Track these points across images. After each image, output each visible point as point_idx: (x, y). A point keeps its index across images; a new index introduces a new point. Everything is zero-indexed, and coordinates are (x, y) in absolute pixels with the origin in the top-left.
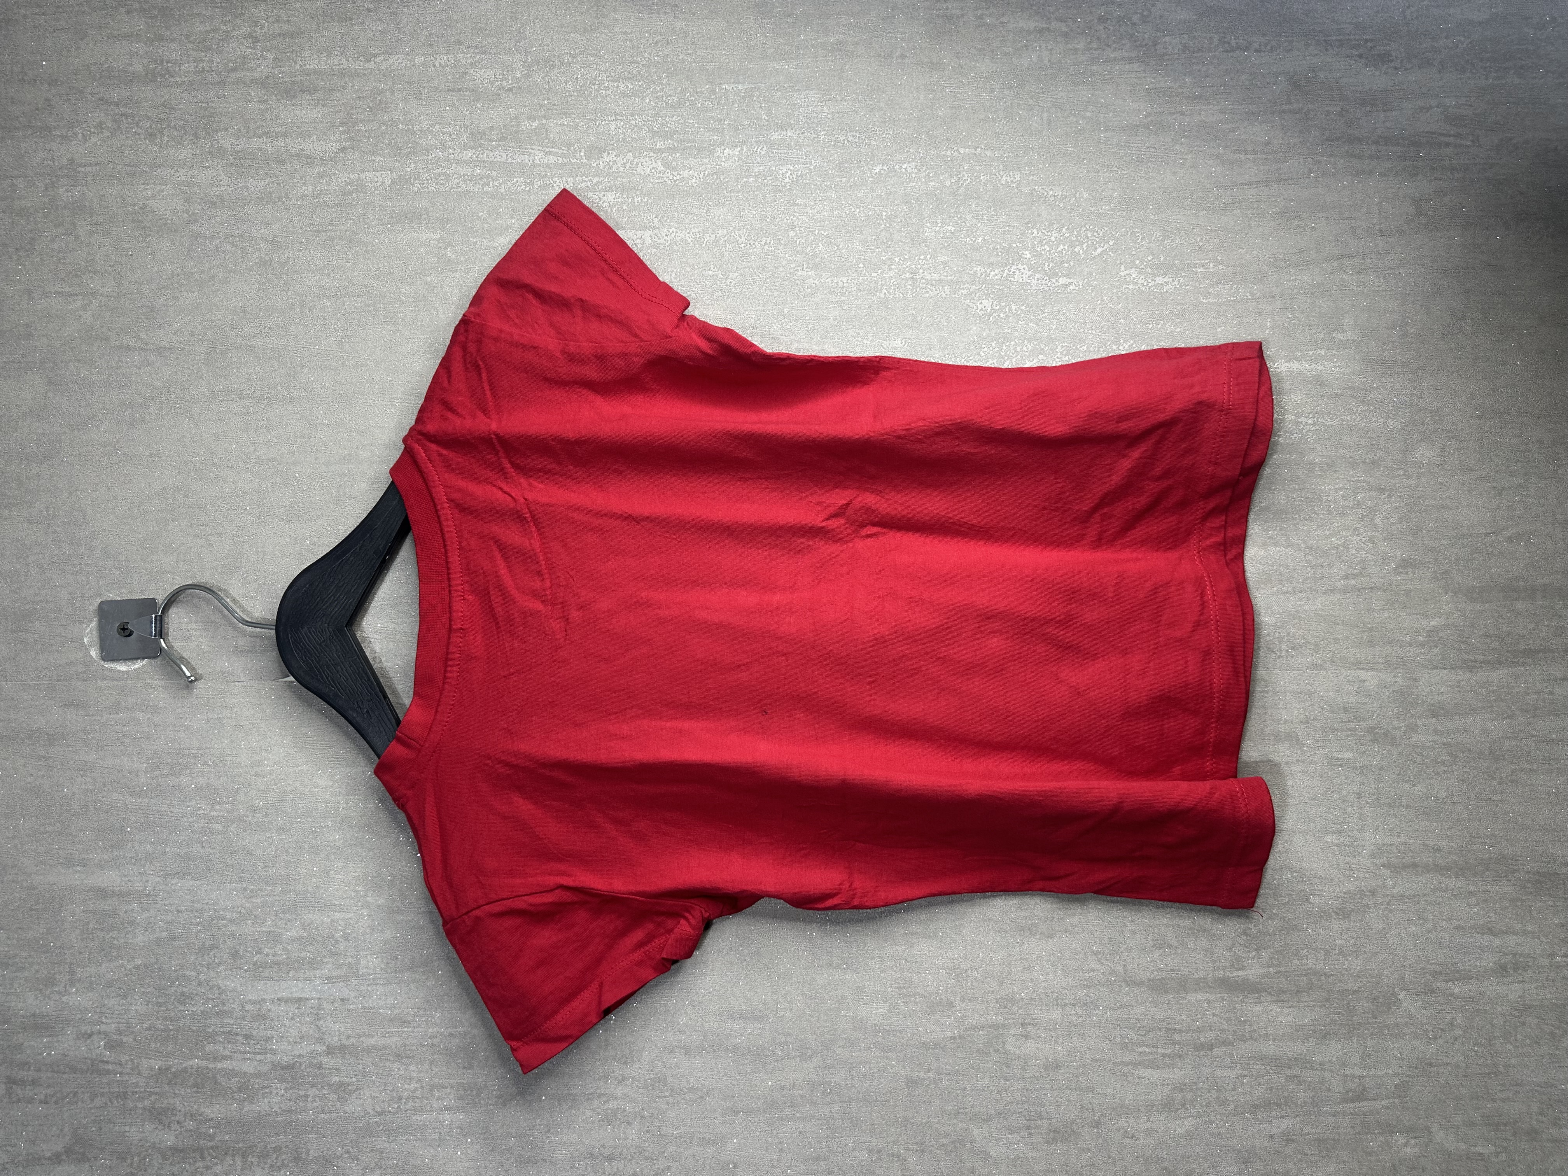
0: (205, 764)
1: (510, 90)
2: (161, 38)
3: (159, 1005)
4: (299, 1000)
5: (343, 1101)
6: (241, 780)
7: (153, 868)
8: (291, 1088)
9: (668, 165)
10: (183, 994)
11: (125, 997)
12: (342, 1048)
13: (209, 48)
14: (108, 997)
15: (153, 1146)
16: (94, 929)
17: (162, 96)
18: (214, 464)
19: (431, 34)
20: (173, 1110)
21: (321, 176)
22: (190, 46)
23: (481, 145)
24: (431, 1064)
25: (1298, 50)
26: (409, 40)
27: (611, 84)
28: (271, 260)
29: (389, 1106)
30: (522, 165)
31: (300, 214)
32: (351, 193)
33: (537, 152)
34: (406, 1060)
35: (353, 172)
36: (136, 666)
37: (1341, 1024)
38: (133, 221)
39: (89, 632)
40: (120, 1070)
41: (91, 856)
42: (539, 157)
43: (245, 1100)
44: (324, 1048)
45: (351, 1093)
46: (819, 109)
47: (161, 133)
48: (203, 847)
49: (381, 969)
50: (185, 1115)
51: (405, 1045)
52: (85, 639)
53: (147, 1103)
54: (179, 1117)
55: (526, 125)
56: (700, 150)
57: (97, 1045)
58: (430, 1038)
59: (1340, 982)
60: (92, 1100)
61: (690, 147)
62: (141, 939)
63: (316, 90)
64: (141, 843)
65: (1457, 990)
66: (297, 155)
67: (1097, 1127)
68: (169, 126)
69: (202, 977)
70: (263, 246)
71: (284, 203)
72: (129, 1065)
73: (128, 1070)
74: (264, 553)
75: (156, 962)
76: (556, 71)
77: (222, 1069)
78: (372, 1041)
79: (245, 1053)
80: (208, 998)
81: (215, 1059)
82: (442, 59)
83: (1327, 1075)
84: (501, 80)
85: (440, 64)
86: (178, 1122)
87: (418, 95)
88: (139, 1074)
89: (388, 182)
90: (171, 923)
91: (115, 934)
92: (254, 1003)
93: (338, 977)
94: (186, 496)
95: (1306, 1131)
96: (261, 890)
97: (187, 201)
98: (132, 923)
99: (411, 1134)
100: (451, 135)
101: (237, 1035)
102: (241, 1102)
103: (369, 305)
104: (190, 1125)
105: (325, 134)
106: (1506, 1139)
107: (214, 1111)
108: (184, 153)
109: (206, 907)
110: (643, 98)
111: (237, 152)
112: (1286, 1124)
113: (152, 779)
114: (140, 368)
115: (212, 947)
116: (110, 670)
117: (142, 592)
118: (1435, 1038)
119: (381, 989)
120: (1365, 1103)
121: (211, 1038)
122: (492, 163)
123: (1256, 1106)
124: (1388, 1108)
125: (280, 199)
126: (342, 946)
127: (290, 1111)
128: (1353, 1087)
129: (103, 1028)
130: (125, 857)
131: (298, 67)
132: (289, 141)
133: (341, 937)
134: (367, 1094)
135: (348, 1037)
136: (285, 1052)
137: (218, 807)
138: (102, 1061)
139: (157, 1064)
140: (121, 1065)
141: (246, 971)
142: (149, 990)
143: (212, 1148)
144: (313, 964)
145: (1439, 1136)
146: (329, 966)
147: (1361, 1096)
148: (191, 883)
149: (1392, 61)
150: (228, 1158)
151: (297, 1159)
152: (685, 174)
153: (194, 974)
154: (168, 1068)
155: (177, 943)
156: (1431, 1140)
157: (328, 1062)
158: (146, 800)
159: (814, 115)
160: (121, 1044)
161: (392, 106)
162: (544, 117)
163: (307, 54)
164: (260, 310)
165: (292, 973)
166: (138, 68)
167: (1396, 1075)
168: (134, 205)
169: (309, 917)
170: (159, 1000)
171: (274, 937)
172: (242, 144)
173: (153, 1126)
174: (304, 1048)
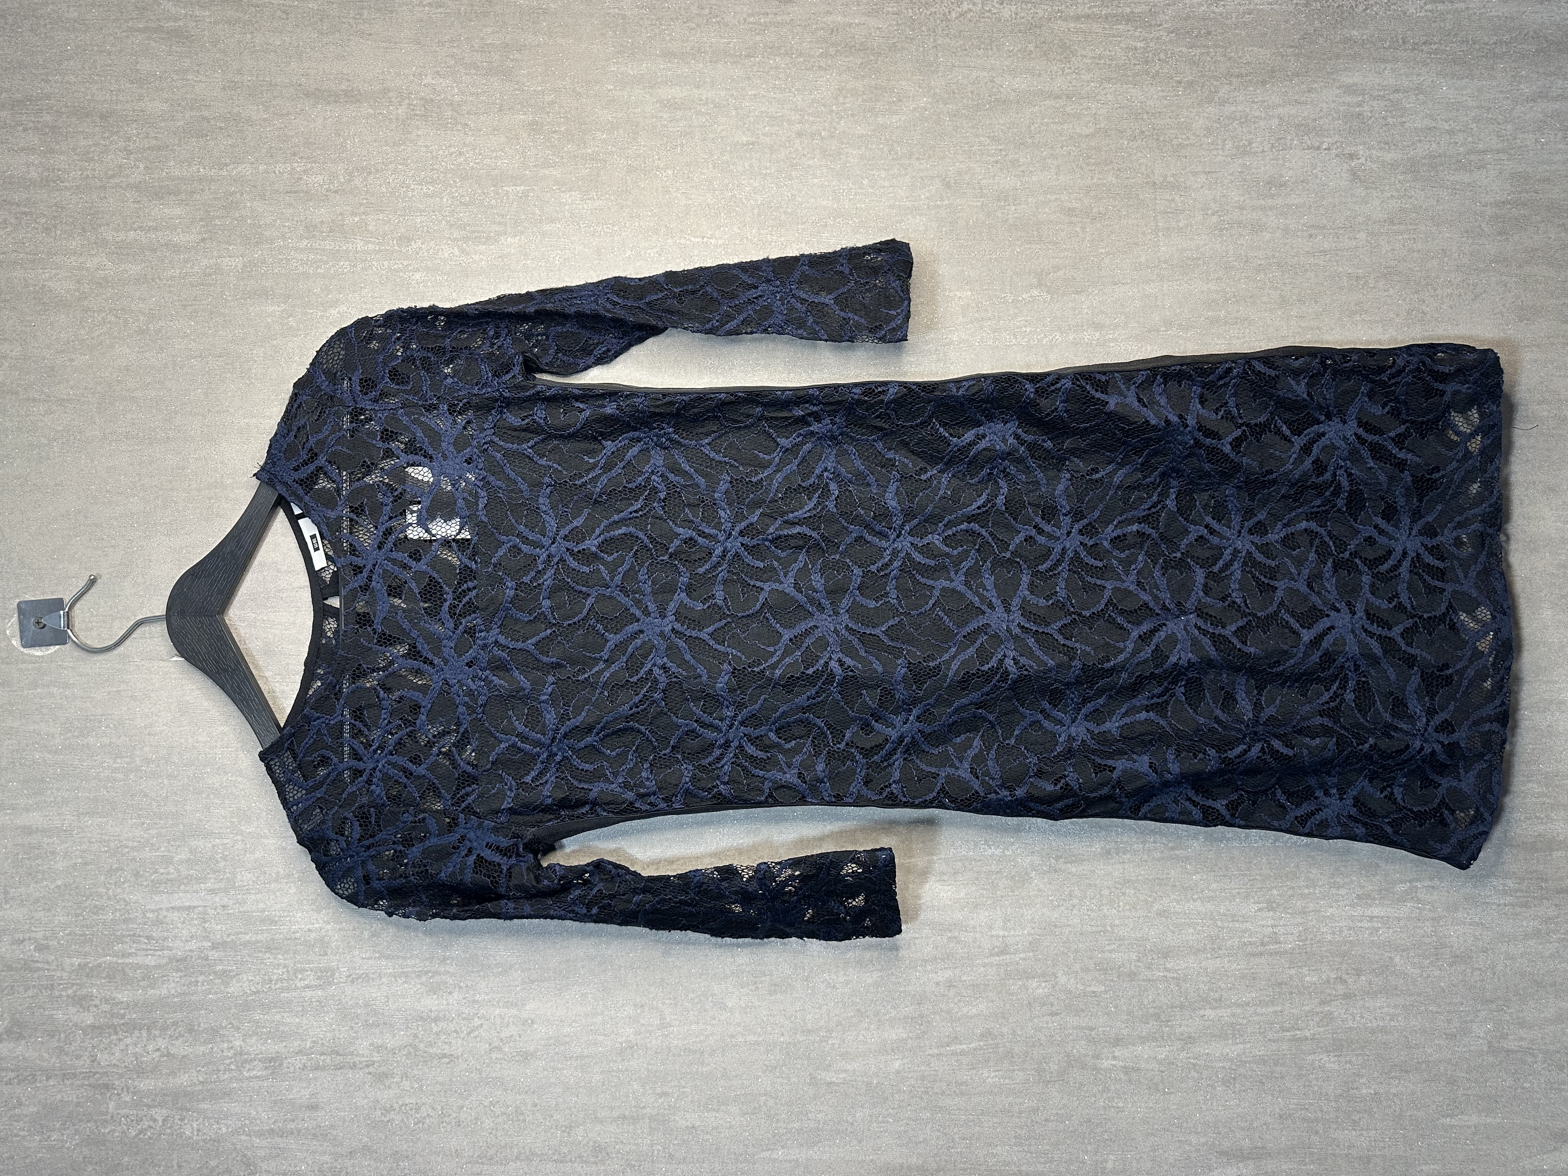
0: (108, 726)
1: (336, 192)
2: (52, 151)
3: (77, 915)
4: (189, 908)
5: (227, 985)
6: (137, 738)
7: (68, 809)
8: (185, 976)
9: (463, 251)
10: (96, 907)
11: (49, 910)
12: (224, 944)
13: (92, 159)
14: (36, 911)
15: (76, 1025)
16: (23, 858)
17: (55, 198)
18: (108, 491)
19: (271, 148)
20: (89, 997)
21: (186, 261)
22: (76, 157)
23: (314, 236)
24: (294, 953)
25: (950, 158)
26: (254, 152)
27: (416, 187)
28: (148, 328)
29: (262, 986)
30: (347, 251)
31: (170, 292)
32: (210, 275)
33: (359, 241)
34: (273, 951)
35: (212, 258)
36: (50, 652)
37: (988, 897)
38: (35, 298)
39: (12, 625)
40: (47, 967)
41: (18, 802)
42: (360, 245)
43: (148, 986)
44: (210, 944)
45: (232, 977)
46: (580, 206)
47: (55, 227)
48: (108, 792)
49: (253, 882)
50: (101, 1000)
51: (273, 939)
52: (8, 632)
53: (70, 992)
54: (98, 1002)
55: (349, 220)
56: (488, 238)
57: (28, 948)
58: (293, 933)
59: (987, 865)
60: (26, 991)
61: (480, 237)
62: (60, 866)
63: (180, 193)
64: (58, 790)
65: (1074, 870)
66: (167, 245)
67: (806, 980)
68: (61, 222)
69: (110, 892)
70: (142, 318)
71: (156, 283)
72: (55, 963)
73: (54, 967)
74: (150, 561)
75: (74, 882)
76: (372, 176)
77: (129, 964)
78: (247, 937)
79: (147, 950)
80: (116, 910)
81: (123, 956)
82: (279, 167)
83: (978, 935)
84: (329, 184)
85: (280, 172)
86: (96, 1006)
87: (263, 197)
88: (63, 970)
89: (240, 266)
90: (83, 851)
91: (39, 861)
92: (153, 911)
93: (219, 889)
94: (86, 517)
95: (963, 978)
96: (156, 824)
97: (78, 282)
98: (53, 853)
99: (280, 1008)
100: (289, 228)
101: (140, 936)
102: (144, 989)
103: (227, 364)
104: (106, 1007)
105: (188, 227)
106: (1113, 980)
107: (123, 996)
108: (73, 244)
109: (112, 838)
110: (442, 198)
111: (117, 243)
112: (948, 974)
113: (66, 740)
114: (44, 416)
115: (117, 870)
116: (29, 655)
117: (52, 593)
118: (1059, 906)
119: (253, 897)
120: (1008, 957)
121: (120, 940)
122: (324, 250)
123: (926, 961)
124: (1024, 959)
125: (153, 280)
126: (222, 864)
127: (184, 994)
128: (998, 944)
129: (33, 935)
130: (45, 802)
131: (164, 174)
132: (160, 233)
133: (221, 858)
134: (245, 979)
135: (229, 935)
136: (179, 948)
137: (119, 760)
138: (32, 961)
139: (76, 961)
140: (48, 963)
141: (146, 887)
142: (69, 904)
143: (123, 1024)
144: (199, 880)
145: (1063, 979)
146: (212, 881)
147: (1004, 951)
148: (100, 820)
149: (1019, 166)
150: (136, 1032)
151: (190, 1031)
152: (476, 257)
153: (104, 891)
154: (86, 965)
155: (89, 867)
156: (1057, 983)
157: (213, 955)
158: (61, 757)
159: (577, 211)
160: (47, 947)
161: (242, 205)
162: (364, 213)
163: (172, 163)
164: (141, 368)
165: (182, 887)
166: (34, 174)
167: (1030, 934)
168: (35, 286)
169: (194, 843)
170: (78, 912)
171: (167, 861)
172: (121, 236)
173: (75, 1010)
174: (194, 945)
